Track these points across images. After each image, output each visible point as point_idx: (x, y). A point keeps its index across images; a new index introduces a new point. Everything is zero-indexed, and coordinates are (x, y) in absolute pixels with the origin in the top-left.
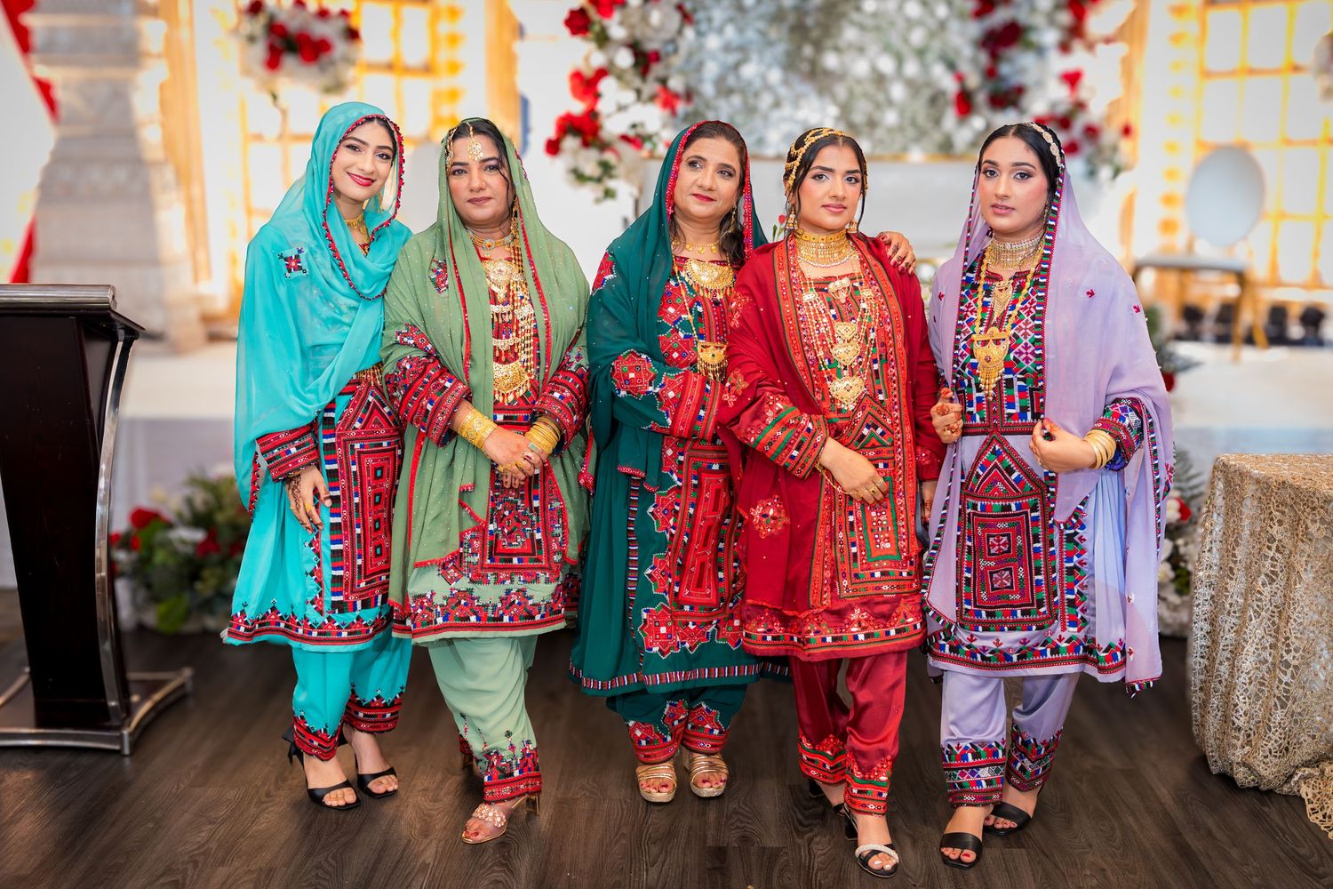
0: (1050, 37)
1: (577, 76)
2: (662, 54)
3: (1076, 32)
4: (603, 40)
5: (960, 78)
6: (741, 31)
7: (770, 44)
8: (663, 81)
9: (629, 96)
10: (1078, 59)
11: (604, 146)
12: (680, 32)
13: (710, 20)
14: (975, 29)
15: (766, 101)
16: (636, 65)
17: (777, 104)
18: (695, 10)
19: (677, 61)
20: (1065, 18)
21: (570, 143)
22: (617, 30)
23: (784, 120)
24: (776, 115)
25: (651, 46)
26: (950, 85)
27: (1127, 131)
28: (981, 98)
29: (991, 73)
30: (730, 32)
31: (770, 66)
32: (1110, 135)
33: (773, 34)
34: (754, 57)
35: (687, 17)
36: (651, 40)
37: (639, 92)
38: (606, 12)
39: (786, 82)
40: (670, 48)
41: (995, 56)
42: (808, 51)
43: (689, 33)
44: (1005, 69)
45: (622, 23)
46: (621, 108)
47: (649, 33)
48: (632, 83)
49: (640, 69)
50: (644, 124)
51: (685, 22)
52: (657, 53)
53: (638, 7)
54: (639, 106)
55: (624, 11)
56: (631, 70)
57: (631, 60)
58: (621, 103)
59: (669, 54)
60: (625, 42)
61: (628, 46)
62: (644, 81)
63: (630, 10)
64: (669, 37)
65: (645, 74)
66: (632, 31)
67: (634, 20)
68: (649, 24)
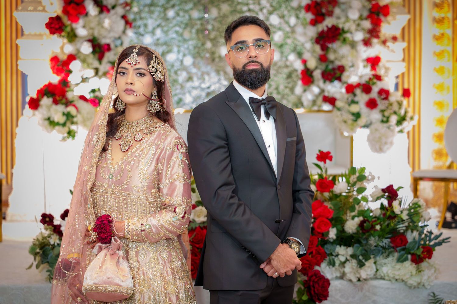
0: (359, 36)
1: (55, 59)
2: (112, 46)
3: (374, 32)
4: (72, 37)
5: (304, 62)
6: (166, 33)
7: (185, 41)
9: (91, 72)
10: (376, 50)
11: (68, 103)
12: (124, 32)
13: (146, 26)
14: (312, 32)
15: (183, 76)
16: (94, 52)
17: (190, 79)
18: (135, 20)
20: (367, 24)
21: (46, 101)
22: (81, 32)
23: (195, 88)
24: (189, 84)
25: (104, 41)
26: (299, 66)
27: (406, 93)
28: (317, 74)
29: (323, 59)
30: (159, 32)
31: (184, 55)
32: (396, 96)
33: (187, 35)
34: (175, 49)
35: (128, 23)
36: (105, 37)
37: (97, 71)
38: (75, 20)
39: (194, 64)
40: (119, 42)
41: (324, 48)
42: (209, 45)
43: (130, 33)
44: (331, 56)
45: (84, 27)
46: (84, 80)
47: (104, 33)
48: (92, 64)
49: (97, 55)
50: (99, 90)
51: (128, 26)
52: (108, 45)
53: (96, 16)
54: (96, 79)
55: (86, 19)
56: (92, 56)
57: (90, 50)
58: (84, 77)
59: (116, 46)
60: (88, 38)
61: (89, 41)
62: (100, 63)
63: (90, 18)
64: (117, 36)
65: (100, 59)
66: (91, 31)
67: (93, 25)
68: (103, 27)
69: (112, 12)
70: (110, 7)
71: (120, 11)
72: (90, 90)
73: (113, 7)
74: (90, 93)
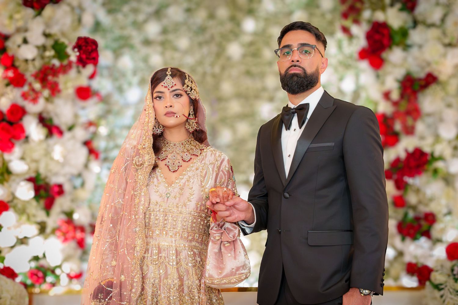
2: (67, 187)
8: (69, 215)
9: (31, 230)
12: (86, 166)
16: (37, 196)
19: (84, 194)
25: (54, 180)
35: (93, 152)
36: (56, 174)
37: (42, 228)
40: (78, 182)
43: (95, 167)
45: (22, 158)
46: (23, 241)
47: (54, 167)
48: (34, 216)
49: (42, 202)
50: (44, 256)
51: (92, 157)
52: (60, 186)
53: (41, 142)
54: (40, 239)
55: (26, 146)
56: (34, 203)
57: (32, 194)
58: (21, 237)
59: (75, 188)
60: (27, 176)
61: (30, 180)
62: (48, 214)
63: (32, 145)
64: (75, 171)
65: (48, 207)
66: (33, 166)
67: (36, 155)
68: (52, 159)
69: (67, 135)
70: (63, 128)
71: (81, 134)
72: (30, 257)
73: (71, 128)
74: (30, 261)
